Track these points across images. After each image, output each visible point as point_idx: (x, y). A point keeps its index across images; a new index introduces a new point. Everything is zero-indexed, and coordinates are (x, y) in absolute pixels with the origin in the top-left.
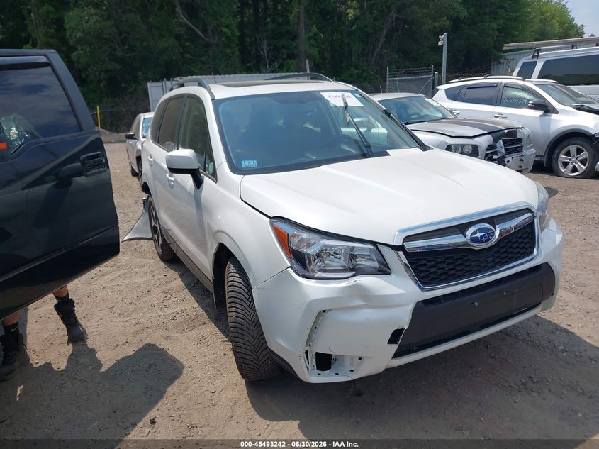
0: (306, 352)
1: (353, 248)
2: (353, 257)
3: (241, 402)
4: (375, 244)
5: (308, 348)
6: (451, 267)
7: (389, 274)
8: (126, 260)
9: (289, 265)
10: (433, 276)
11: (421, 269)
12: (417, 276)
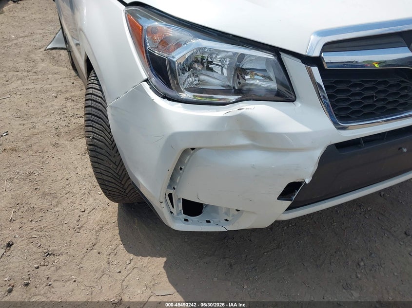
0: (170, 196)
1: (242, 56)
2: (240, 72)
3: (108, 227)
4: (276, 51)
5: (171, 191)
6: (382, 96)
7: (293, 101)
8: (43, 67)
9: (145, 77)
10: (355, 108)
11: (339, 97)
12: (333, 106)
